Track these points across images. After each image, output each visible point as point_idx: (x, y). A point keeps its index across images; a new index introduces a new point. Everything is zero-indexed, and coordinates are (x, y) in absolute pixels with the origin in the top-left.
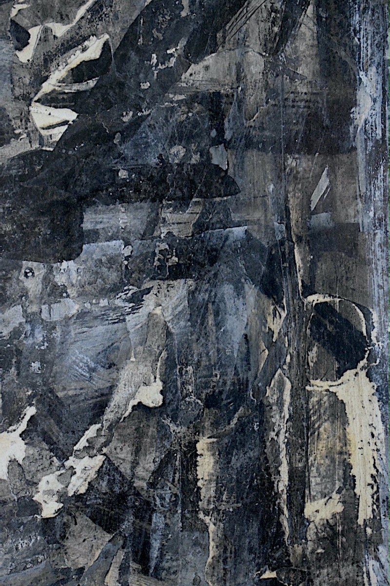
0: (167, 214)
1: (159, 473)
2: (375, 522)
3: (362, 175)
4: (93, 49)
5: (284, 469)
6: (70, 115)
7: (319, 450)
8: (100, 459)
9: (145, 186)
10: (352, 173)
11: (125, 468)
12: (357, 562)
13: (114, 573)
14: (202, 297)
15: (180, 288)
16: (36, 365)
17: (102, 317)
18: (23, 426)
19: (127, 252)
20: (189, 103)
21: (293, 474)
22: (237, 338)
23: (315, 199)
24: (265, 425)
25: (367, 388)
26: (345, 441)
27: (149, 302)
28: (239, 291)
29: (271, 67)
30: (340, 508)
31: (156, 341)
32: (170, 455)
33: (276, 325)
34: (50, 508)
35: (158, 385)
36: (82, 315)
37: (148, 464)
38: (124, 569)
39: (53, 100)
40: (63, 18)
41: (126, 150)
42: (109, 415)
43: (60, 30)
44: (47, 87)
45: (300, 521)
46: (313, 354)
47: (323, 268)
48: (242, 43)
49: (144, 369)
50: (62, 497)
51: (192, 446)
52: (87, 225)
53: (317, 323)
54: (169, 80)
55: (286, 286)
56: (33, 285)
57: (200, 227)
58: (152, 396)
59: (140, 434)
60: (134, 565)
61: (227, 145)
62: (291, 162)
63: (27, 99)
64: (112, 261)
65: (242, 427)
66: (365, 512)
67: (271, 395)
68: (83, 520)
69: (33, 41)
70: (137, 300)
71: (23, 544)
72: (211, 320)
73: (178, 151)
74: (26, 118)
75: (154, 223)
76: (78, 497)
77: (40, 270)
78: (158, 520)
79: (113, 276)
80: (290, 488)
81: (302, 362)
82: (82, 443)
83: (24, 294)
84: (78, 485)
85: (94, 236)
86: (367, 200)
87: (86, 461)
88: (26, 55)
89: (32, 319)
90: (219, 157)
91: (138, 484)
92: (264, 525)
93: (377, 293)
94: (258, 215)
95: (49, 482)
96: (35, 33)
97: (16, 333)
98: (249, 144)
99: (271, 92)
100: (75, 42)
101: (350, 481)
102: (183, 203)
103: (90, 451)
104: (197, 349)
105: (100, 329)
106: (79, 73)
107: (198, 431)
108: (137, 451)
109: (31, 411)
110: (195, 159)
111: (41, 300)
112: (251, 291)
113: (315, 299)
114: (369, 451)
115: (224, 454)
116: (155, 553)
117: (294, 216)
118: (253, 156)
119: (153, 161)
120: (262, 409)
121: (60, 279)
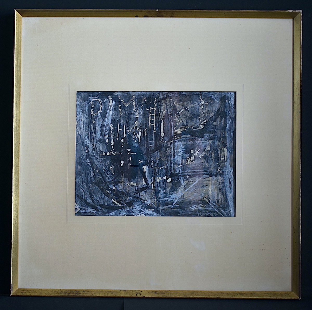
0: (211, 134)
1: (209, 155)
2: (226, 160)
3: (227, 132)
4: (206, 121)
5: (219, 155)
6: (204, 126)
7: (222, 154)
8: (204, 154)
9: (209, 132)
10: (226, 132)
11: (207, 155)
12: (225, 163)
13: (205, 163)
14: (213, 141)
15: (212, 140)
16: (200, 146)
17: (205, 142)
18: (198, 151)
19: (208, 137)
20: (213, 126)
21: (220, 156)
22: (216, 144)
23: (223, 134)
24: (218, 152)
25: (226, 149)
26: (224, 153)
27: (209, 141)
28: (216, 141)
29: (220, 123)
30: (223, 159)
31: (210, 145)
32: (210, 154)
33: (219, 144)
34: (200, 157)
35: (209, 148)
36: (204, 142)
37: (209, 154)
38: (206, 163)
39: (202, 125)
40: (203, 118)
41: (208, 129)
42: (205, 150)
43: (203, 119)
44: (202, 124)
45: (220, 159)
46: (222, 146)
47: (223, 140)
48: (218, 121)
49: (208, 147)
50: (201, 156)
51: (212, 153)
52: (204, 135)
53: (223, 144)
54: (212, 123)
55: (220, 141)
56: (200, 140)
57: (213, 136)
58: (209, 149)
59: (208, 152)
60: (207, 162)
61: (216, 129)
62: (221, 131)
63: (200, 125)
64: (206, 138)
65: (216, 152)
66: (225, 159)
67: (219, 149)
68: (203, 158)
69: (201, 120)
70: (208, 141)
71: (198, 160)
72: (214, 143)
73: (212, 129)
74: (200, 126)
75: (210, 135)
76: (203, 157)
77: (200, 138)
78: (209, 159)
79: (206, 139)
80: (220, 157)
81: (221, 147)
82: (203, 152)
83: (199, 140)
84: (203, 156)
85: (205, 136)
86: (227, 134)
87: (203, 154)
88: (200, 121)
89: (200, 142)
90: (215, 130)
91: (208, 156)
92: (217, 160)
93: (227, 142)
94: (218, 135)
95: (200, 155)
96: (201, 119)
97: (198, 143)
98: (218, 129)
99: (220, 125)
100: (204, 120)
101: (224, 156)
102: (212, 134)
103: (204, 153)
104: (213, 145)
105: (205, 143)
106: (204, 123)
107: (213, 152)
108: (208, 153)
109: (199, 150)
110: (213, 130)
111: (200, 141)
112: (217, 141)
113: (222, 142)
114: (226, 154)
115: (215, 154)
116: (209, 161)
117: (221, 135)
118: (218, 130)
119: (210, 130)
120: (218, 150)
121: (202, 139)
